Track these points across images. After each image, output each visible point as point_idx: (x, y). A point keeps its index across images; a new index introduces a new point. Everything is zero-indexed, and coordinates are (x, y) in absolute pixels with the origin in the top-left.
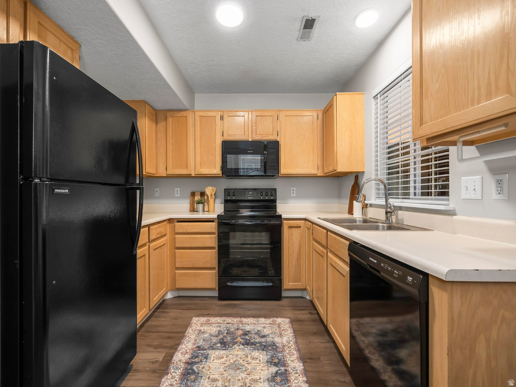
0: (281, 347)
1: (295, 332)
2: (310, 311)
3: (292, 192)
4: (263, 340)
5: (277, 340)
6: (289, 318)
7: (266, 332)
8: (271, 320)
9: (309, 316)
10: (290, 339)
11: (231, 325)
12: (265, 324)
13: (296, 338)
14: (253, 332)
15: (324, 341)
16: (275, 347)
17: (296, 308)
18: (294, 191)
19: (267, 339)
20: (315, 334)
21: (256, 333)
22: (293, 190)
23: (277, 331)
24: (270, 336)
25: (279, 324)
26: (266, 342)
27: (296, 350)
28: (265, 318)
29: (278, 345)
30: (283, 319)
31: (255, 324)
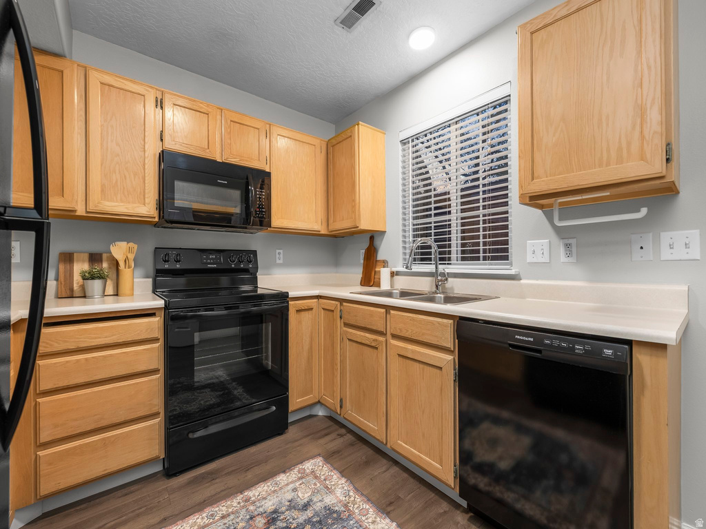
0: (343, 509)
1: (343, 473)
2: (337, 433)
3: (277, 256)
4: (309, 513)
5: (329, 500)
6: (319, 455)
7: (303, 496)
8: (296, 470)
9: (341, 440)
10: (346, 488)
11: (232, 517)
12: (292, 482)
13: (351, 482)
14: (284, 509)
15: (384, 469)
16: (335, 515)
17: (316, 435)
18: (280, 255)
19: (315, 507)
20: (367, 463)
21: (290, 508)
22: (279, 253)
23: (318, 485)
24: (315, 499)
25: (313, 472)
26: (316, 514)
27: (365, 502)
28: (284, 472)
29: (337, 508)
30: (312, 461)
31: (275, 491)
